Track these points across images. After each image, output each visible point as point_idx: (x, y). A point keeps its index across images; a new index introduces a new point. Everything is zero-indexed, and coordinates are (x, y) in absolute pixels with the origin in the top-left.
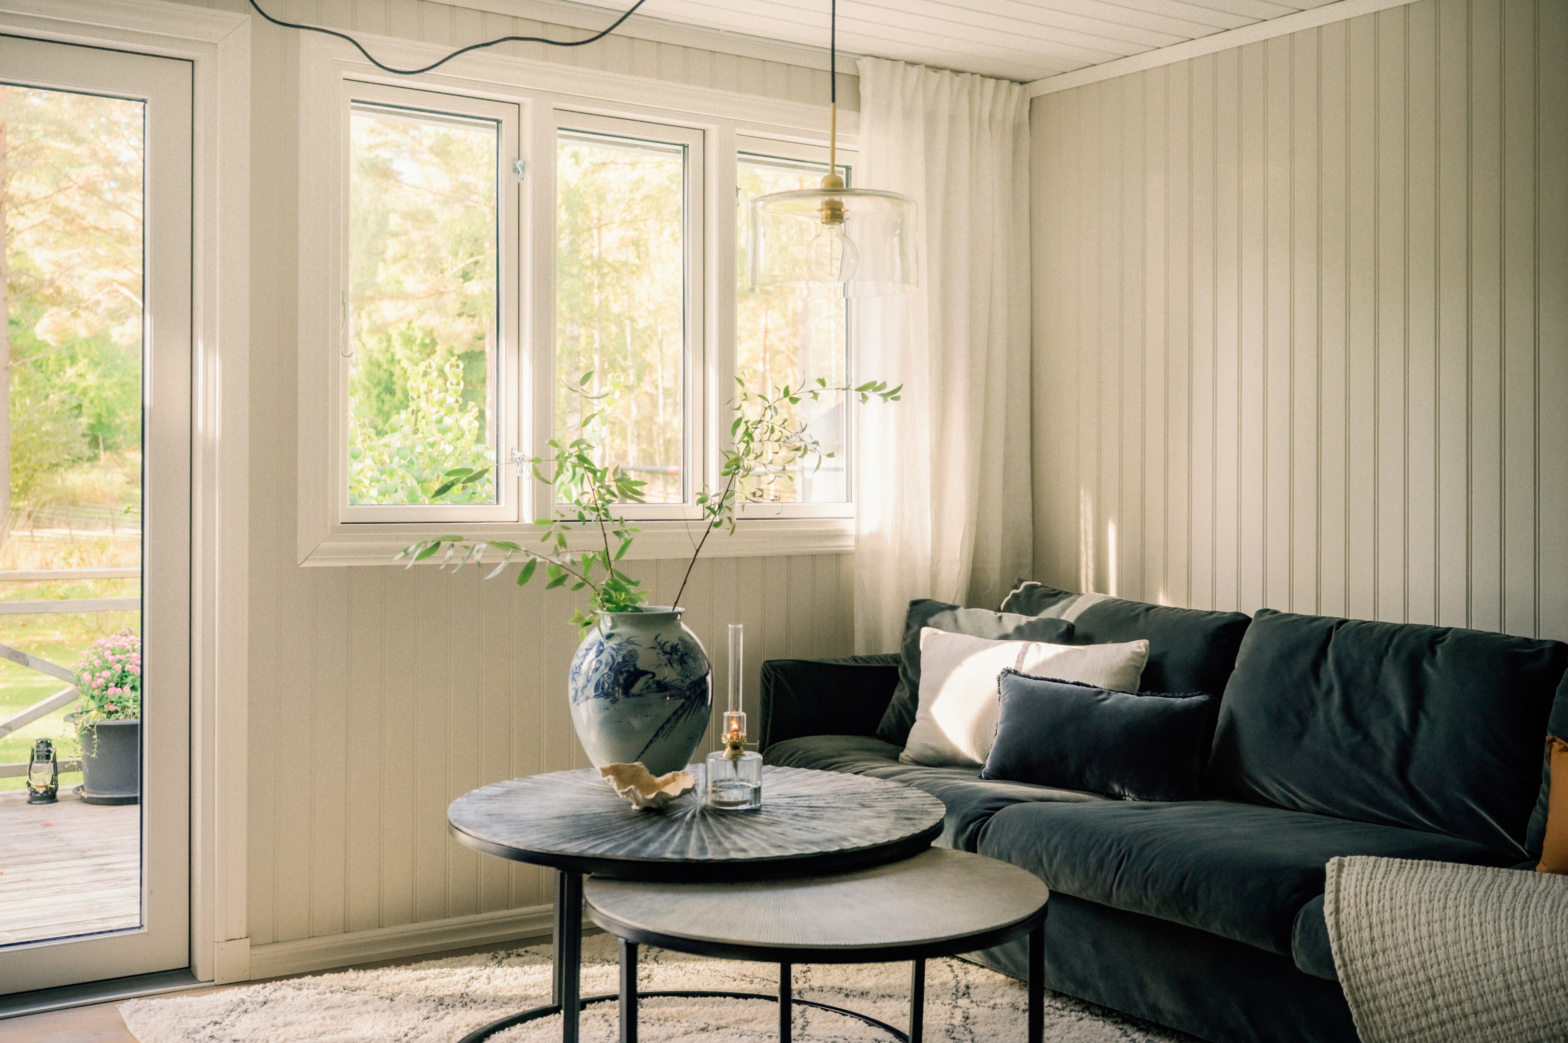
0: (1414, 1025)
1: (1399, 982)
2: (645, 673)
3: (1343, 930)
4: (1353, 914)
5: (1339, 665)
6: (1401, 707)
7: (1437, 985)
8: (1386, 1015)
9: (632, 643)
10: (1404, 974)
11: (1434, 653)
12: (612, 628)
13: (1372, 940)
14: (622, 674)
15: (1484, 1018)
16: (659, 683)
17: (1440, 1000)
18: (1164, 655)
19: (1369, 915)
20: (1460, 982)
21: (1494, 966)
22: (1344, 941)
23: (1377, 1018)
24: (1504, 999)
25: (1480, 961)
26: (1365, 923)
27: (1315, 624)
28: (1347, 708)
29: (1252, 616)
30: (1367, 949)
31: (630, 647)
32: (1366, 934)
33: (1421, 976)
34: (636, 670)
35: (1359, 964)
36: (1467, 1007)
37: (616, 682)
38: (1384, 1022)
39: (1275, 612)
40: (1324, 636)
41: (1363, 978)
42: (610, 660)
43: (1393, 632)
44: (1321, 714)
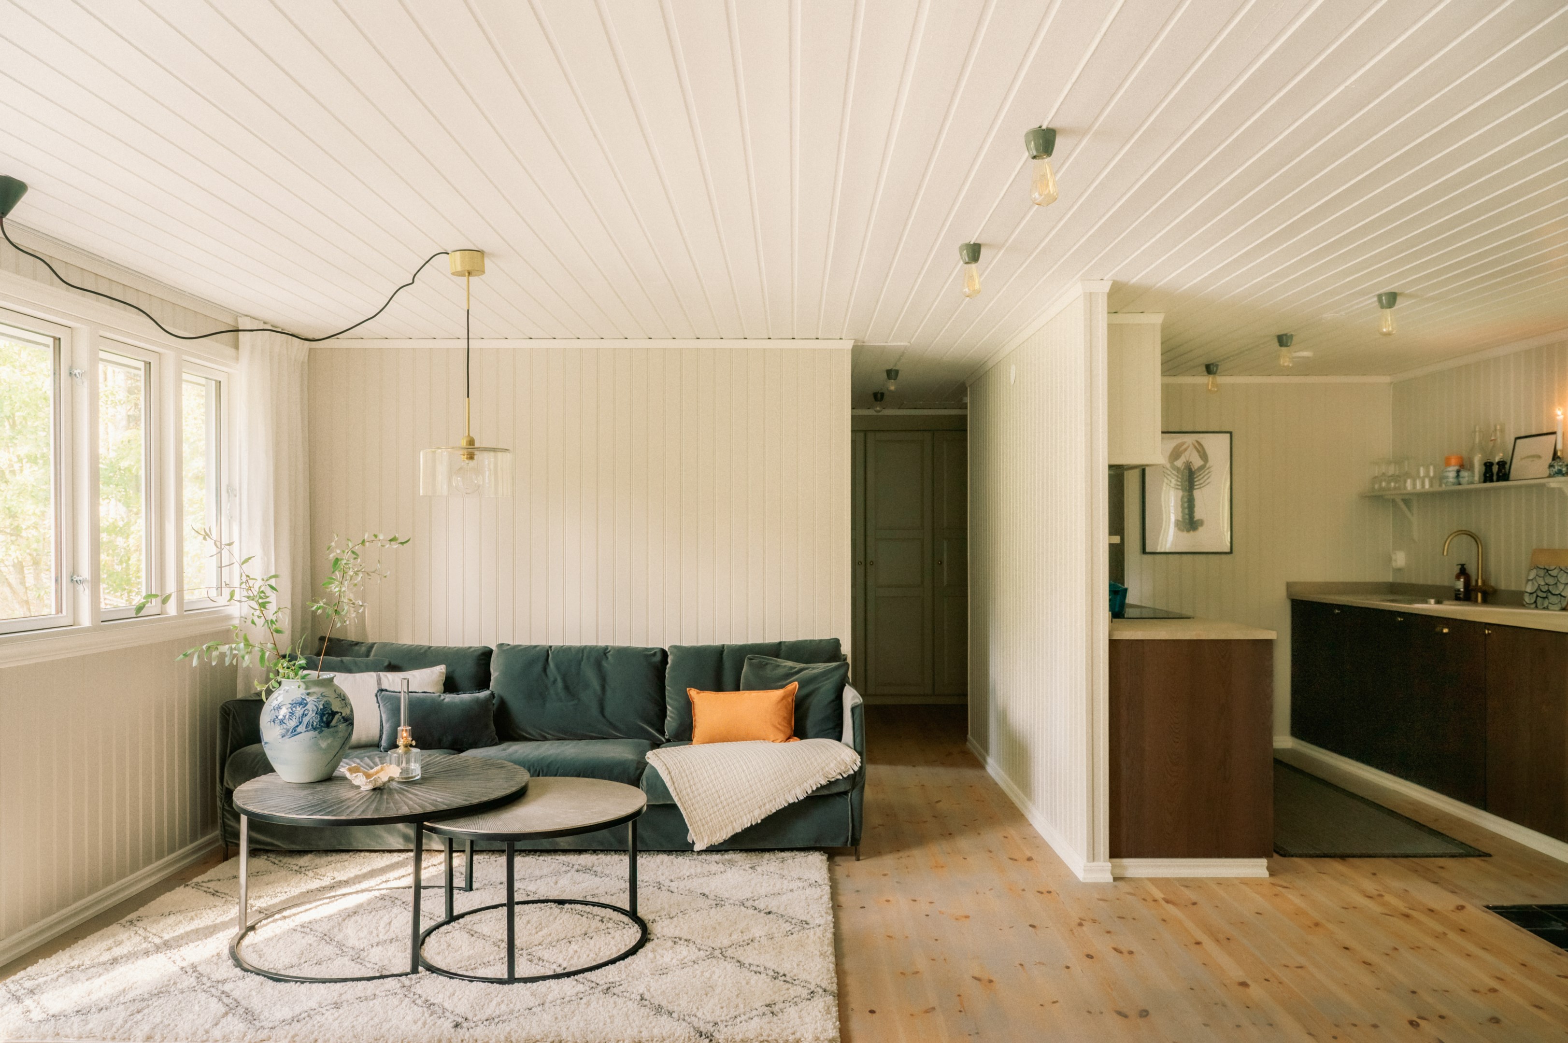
0: (711, 811)
1: (703, 795)
2: (337, 713)
3: (675, 780)
4: (677, 772)
5: (558, 667)
6: (595, 684)
7: (721, 793)
8: (698, 810)
9: (325, 696)
10: (705, 792)
11: (607, 658)
12: (306, 689)
13: (689, 781)
14: (324, 715)
15: (742, 801)
16: (343, 718)
17: (722, 798)
18: (453, 672)
19: (684, 771)
20: (730, 789)
21: (744, 779)
22: (676, 784)
23: (694, 812)
24: (749, 790)
25: (738, 779)
26: (683, 775)
27: (538, 648)
28: (567, 688)
29: (494, 648)
30: (687, 785)
31: (325, 699)
32: (685, 779)
33: (713, 790)
34: (332, 711)
35: (684, 792)
36: (734, 798)
37: (321, 720)
38: (698, 814)
39: (509, 645)
40: (546, 655)
41: (687, 798)
42: (315, 708)
43: (582, 650)
44: (552, 692)
